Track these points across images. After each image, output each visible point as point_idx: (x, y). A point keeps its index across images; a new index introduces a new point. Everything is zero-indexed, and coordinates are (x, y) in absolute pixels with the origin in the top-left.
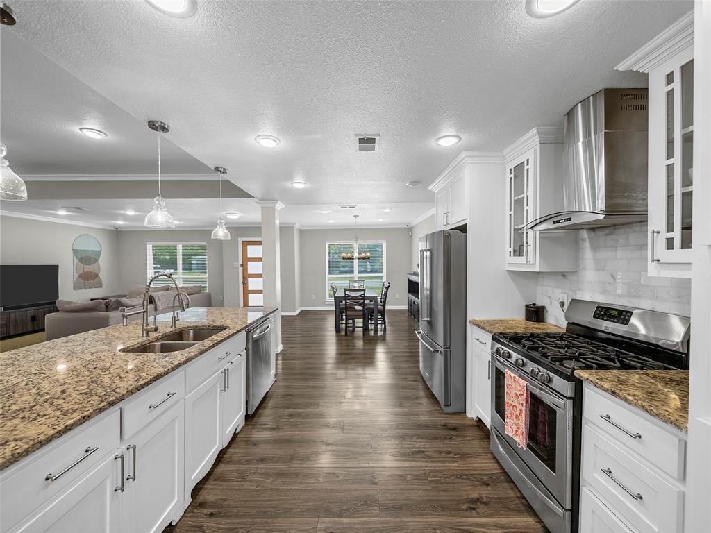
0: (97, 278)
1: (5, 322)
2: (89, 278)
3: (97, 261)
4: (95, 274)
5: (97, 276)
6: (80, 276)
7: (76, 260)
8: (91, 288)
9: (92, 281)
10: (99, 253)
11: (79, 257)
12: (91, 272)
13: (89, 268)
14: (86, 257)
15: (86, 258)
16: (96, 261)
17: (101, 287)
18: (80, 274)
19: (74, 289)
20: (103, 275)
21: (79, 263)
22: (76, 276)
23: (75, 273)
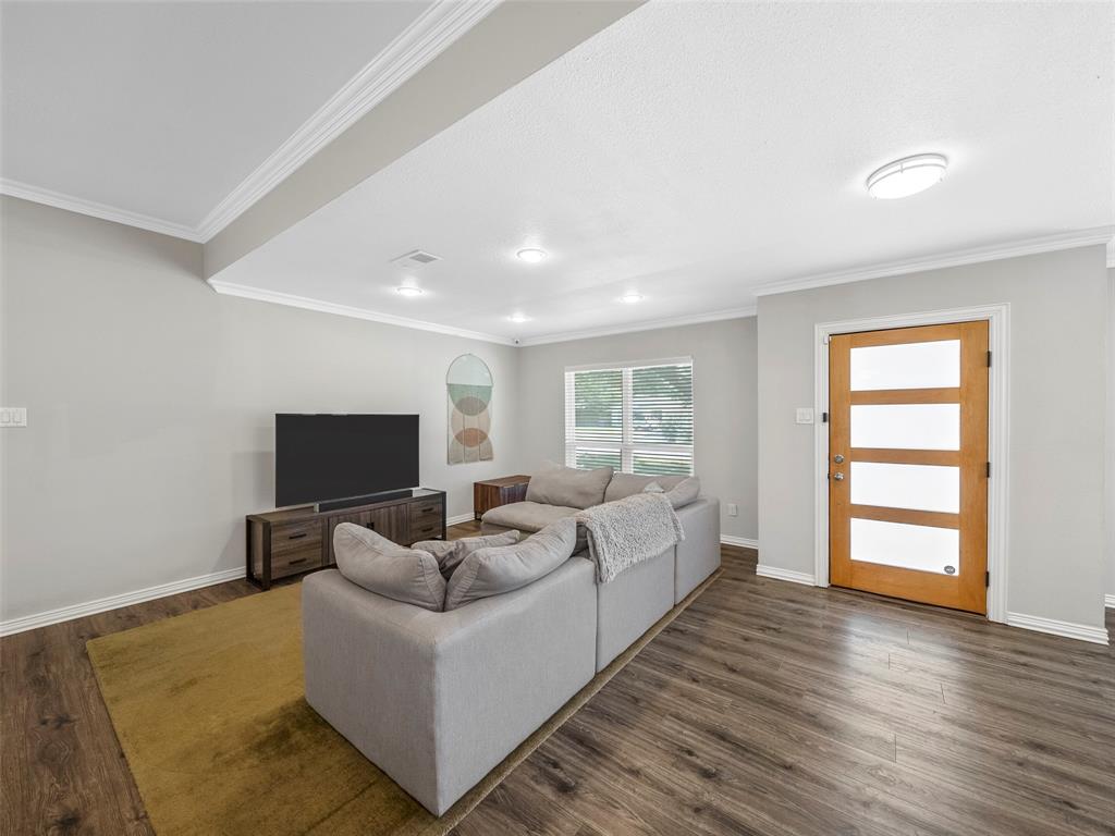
0: (485, 442)
1: (320, 537)
2: (471, 441)
3: (486, 407)
4: (482, 432)
5: (484, 436)
6: (458, 437)
7: (452, 406)
8: (475, 460)
9: (476, 448)
10: (488, 390)
11: (457, 399)
12: (476, 430)
13: (473, 422)
14: (468, 398)
15: (468, 402)
16: (483, 407)
17: (490, 459)
18: (457, 432)
19: (448, 463)
20: (495, 436)
21: (458, 412)
22: (452, 437)
23: (451, 432)
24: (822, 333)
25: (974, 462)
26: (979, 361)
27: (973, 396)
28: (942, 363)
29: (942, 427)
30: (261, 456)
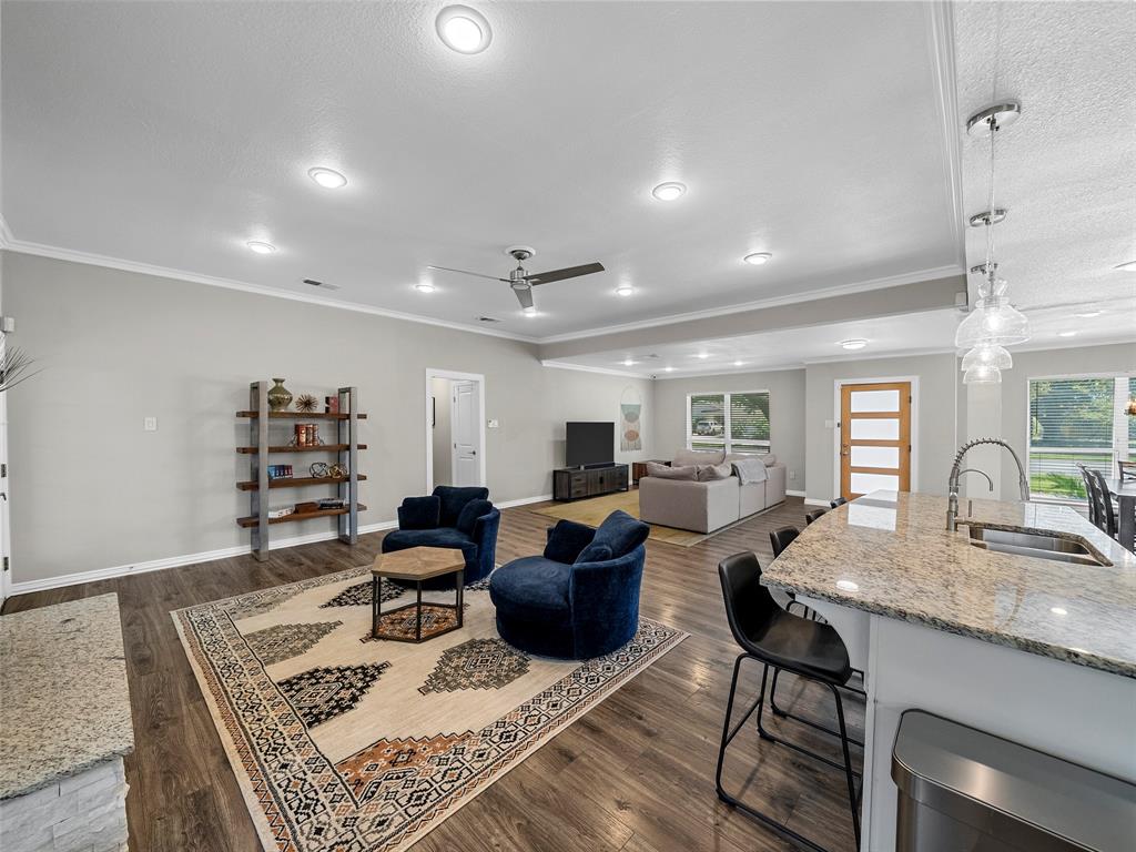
0: (638, 438)
2: (633, 438)
3: (638, 418)
4: (637, 433)
5: (638, 435)
7: (624, 417)
8: (634, 449)
9: (635, 442)
10: (640, 408)
11: (625, 413)
12: (634, 431)
13: (632, 427)
14: (630, 413)
15: (630, 415)
17: (640, 449)
18: (625, 432)
19: (621, 450)
20: (642, 435)
21: (625, 421)
22: (624, 435)
23: (623, 432)
24: (838, 383)
25: (905, 446)
26: (906, 400)
27: (904, 415)
28: (891, 401)
29: (891, 430)
30: (556, 442)
